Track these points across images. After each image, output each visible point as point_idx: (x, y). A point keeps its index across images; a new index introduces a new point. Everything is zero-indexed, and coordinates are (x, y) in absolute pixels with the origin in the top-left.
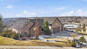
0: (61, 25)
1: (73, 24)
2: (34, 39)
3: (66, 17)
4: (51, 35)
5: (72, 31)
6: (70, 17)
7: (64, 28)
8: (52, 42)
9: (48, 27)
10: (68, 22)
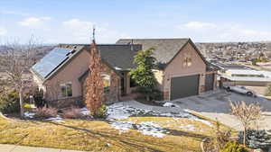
0: (207, 69)
1: (263, 69)
2: (85, 118)
3: (240, 43)
4: (161, 105)
5: (250, 94)
6: (253, 44)
7: (220, 81)
8: (151, 133)
9: (151, 74)
10: (247, 59)
